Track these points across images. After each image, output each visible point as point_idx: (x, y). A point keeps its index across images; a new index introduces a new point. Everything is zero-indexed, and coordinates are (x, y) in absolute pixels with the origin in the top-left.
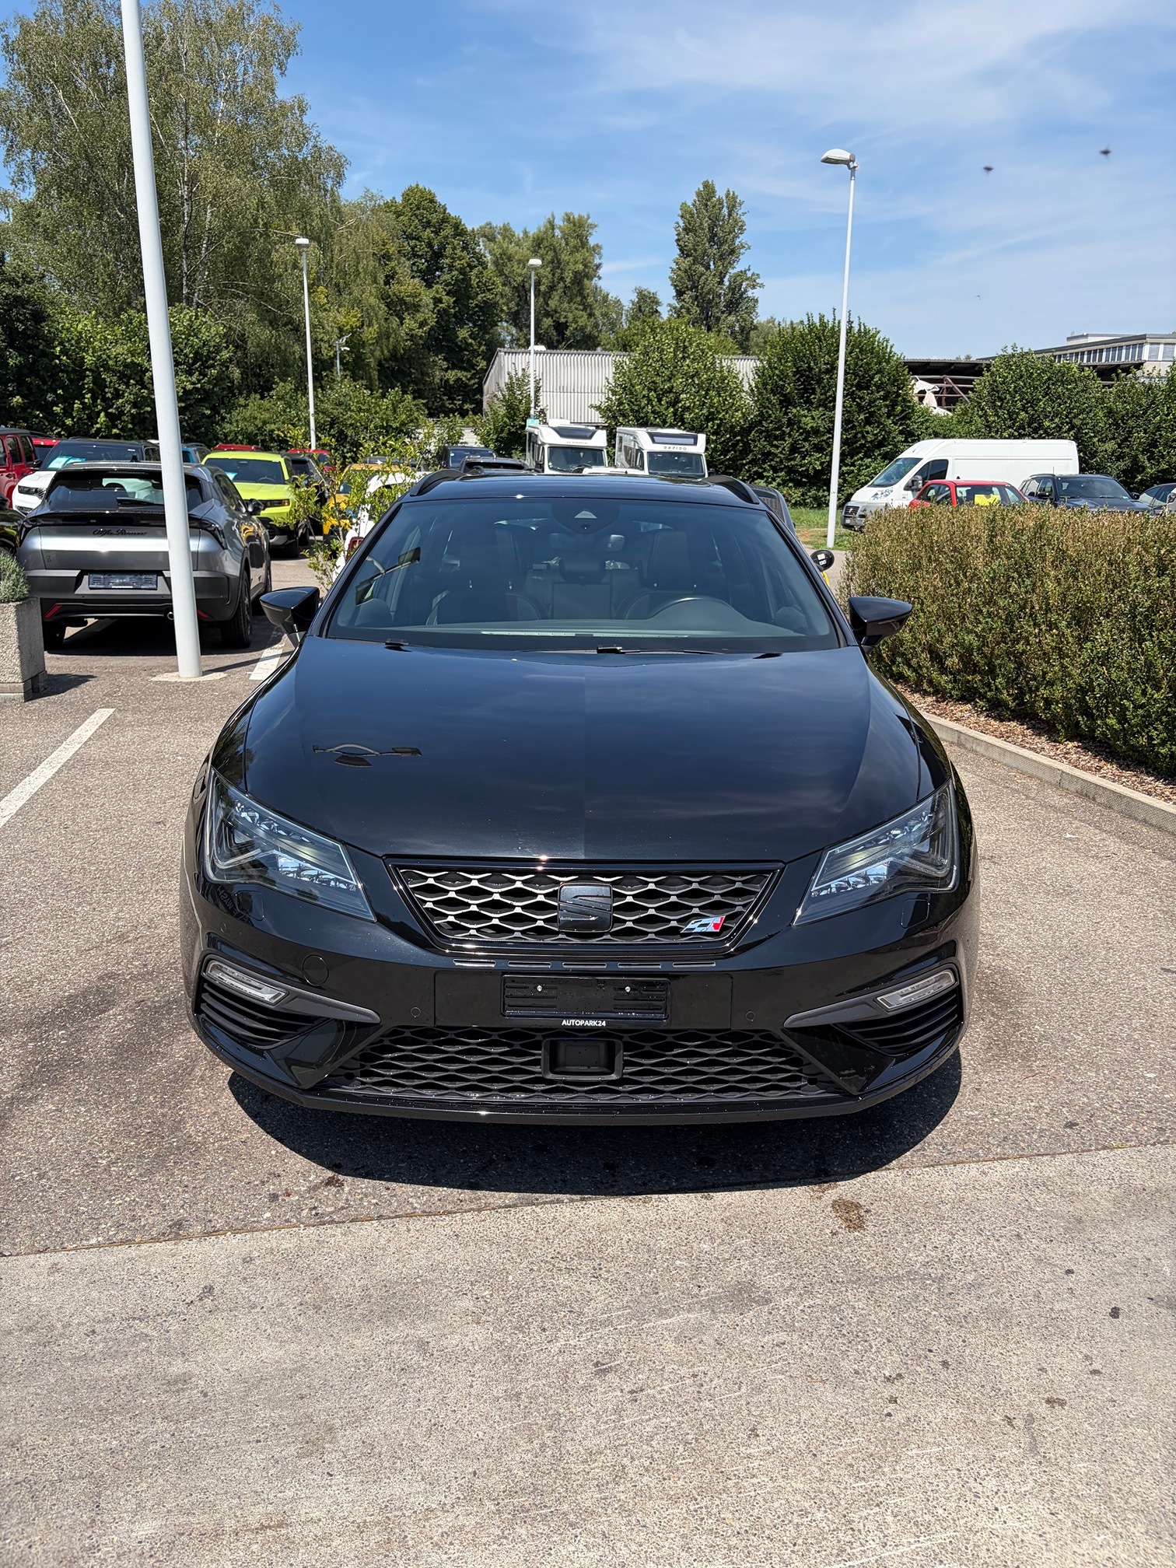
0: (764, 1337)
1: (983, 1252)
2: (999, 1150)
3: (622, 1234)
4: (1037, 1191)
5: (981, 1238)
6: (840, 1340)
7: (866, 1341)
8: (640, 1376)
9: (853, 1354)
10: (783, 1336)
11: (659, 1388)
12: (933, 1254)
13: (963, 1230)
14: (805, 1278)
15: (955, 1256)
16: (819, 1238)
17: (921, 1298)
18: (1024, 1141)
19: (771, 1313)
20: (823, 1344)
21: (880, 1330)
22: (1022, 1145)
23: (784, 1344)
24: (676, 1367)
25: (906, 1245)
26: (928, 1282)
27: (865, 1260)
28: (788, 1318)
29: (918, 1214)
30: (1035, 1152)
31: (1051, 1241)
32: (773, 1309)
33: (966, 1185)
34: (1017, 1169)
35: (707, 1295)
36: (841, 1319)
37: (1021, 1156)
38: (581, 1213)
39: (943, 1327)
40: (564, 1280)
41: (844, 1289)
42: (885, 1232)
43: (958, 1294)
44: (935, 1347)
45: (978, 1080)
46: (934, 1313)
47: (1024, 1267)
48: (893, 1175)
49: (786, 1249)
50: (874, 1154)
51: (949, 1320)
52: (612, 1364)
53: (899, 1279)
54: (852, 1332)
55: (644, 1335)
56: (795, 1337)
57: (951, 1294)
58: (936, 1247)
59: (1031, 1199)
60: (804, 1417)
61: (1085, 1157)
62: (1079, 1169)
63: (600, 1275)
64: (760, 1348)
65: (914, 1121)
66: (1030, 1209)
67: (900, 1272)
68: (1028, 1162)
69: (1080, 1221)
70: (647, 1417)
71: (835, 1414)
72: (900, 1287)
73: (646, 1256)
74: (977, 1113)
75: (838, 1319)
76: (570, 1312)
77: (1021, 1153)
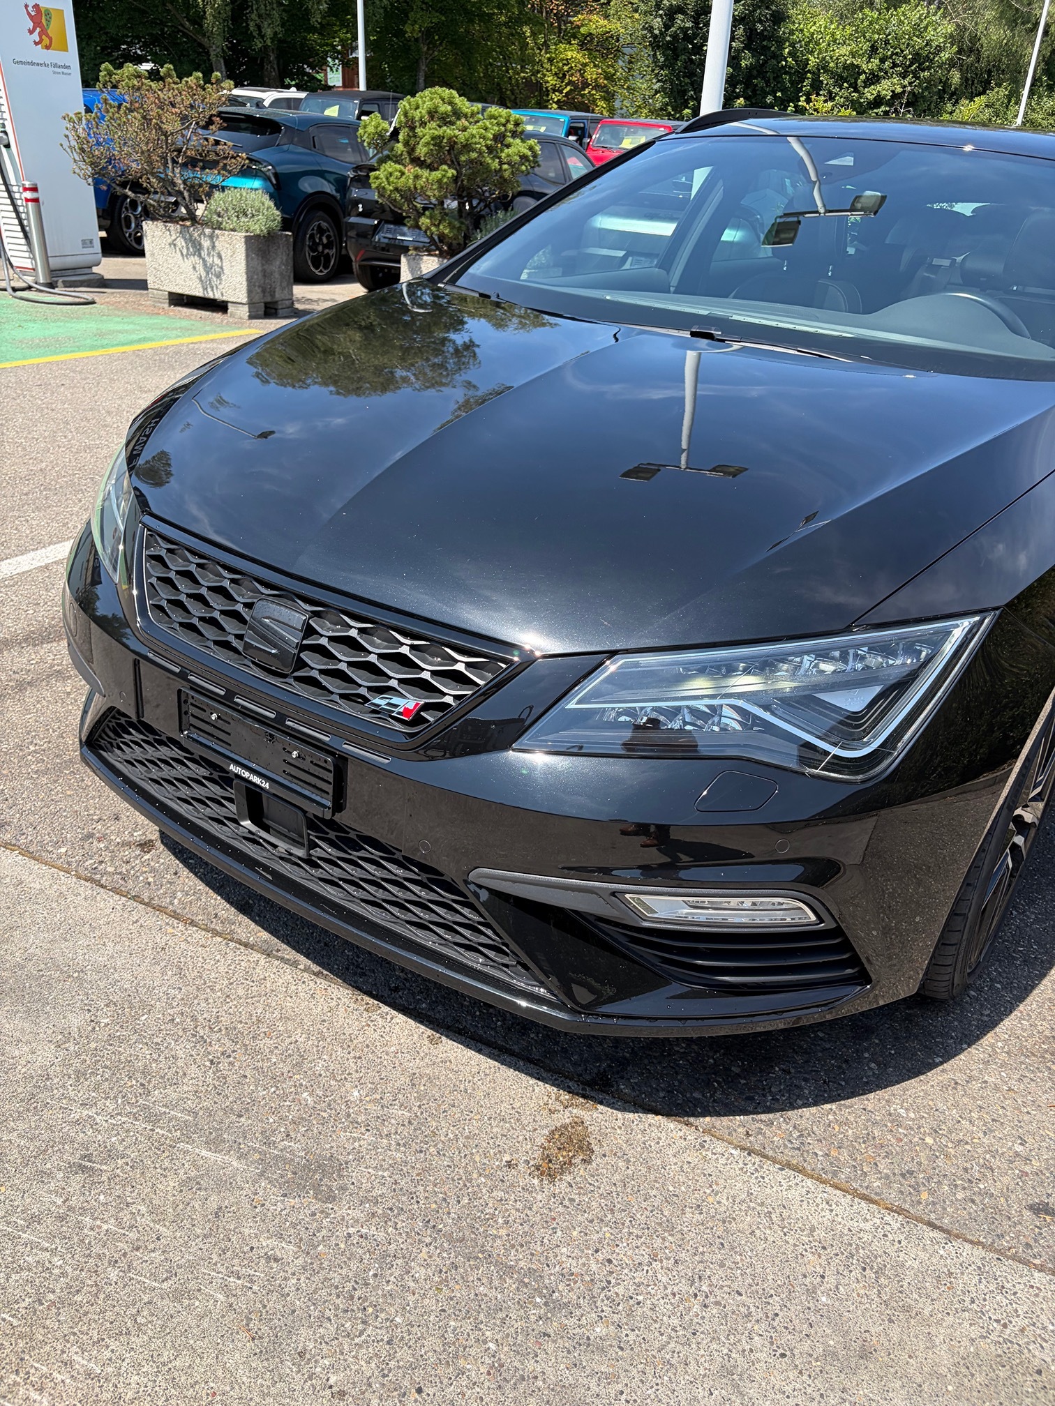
0: (268, 1238)
1: (664, 1307)
2: (878, 1183)
3: (299, 1031)
4: (857, 1273)
5: (687, 1288)
6: (338, 1301)
7: (364, 1322)
8: (102, 1197)
9: (329, 1329)
10: (287, 1250)
11: (98, 1223)
12: (594, 1267)
13: (676, 1262)
14: (404, 1199)
15: (620, 1290)
16: (486, 1161)
17: (501, 1315)
18: (932, 1192)
19: (314, 1214)
20: (315, 1292)
21: (398, 1320)
22: (924, 1196)
23: (276, 1260)
24: (143, 1209)
25: (575, 1233)
26: (538, 1300)
27: (500, 1221)
28: (324, 1232)
29: (644, 1205)
30: (933, 1216)
31: (783, 1355)
32: (322, 1212)
33: (762, 1204)
34: (868, 1226)
35: (281, 1150)
36: (375, 1275)
37: (900, 1211)
38: (293, 988)
39: (477, 1368)
40: (182, 1050)
41: (428, 1240)
42: (572, 1200)
43: (555, 1342)
44: (431, 1391)
45: (975, 1073)
46: (492, 1346)
47: (691, 1369)
48: (681, 1134)
49: (432, 1149)
50: (697, 1095)
51: (497, 1368)
52: (99, 1166)
53: (506, 1271)
54: (366, 1299)
55: (167, 1153)
56: (300, 1262)
57: (545, 1334)
58: (610, 1261)
59: (831, 1280)
60: (177, 1363)
61: (1004, 1269)
62: (968, 1280)
63: (219, 1063)
64: (246, 1249)
65: (806, 1080)
66: (812, 1293)
67: (522, 1264)
68: (896, 1226)
69: (866, 1354)
70: (47, 1245)
71: (212, 1385)
72: (496, 1283)
73: (285, 1070)
74: (912, 1115)
75: (371, 1273)
76: (142, 1085)
77: (907, 1206)
